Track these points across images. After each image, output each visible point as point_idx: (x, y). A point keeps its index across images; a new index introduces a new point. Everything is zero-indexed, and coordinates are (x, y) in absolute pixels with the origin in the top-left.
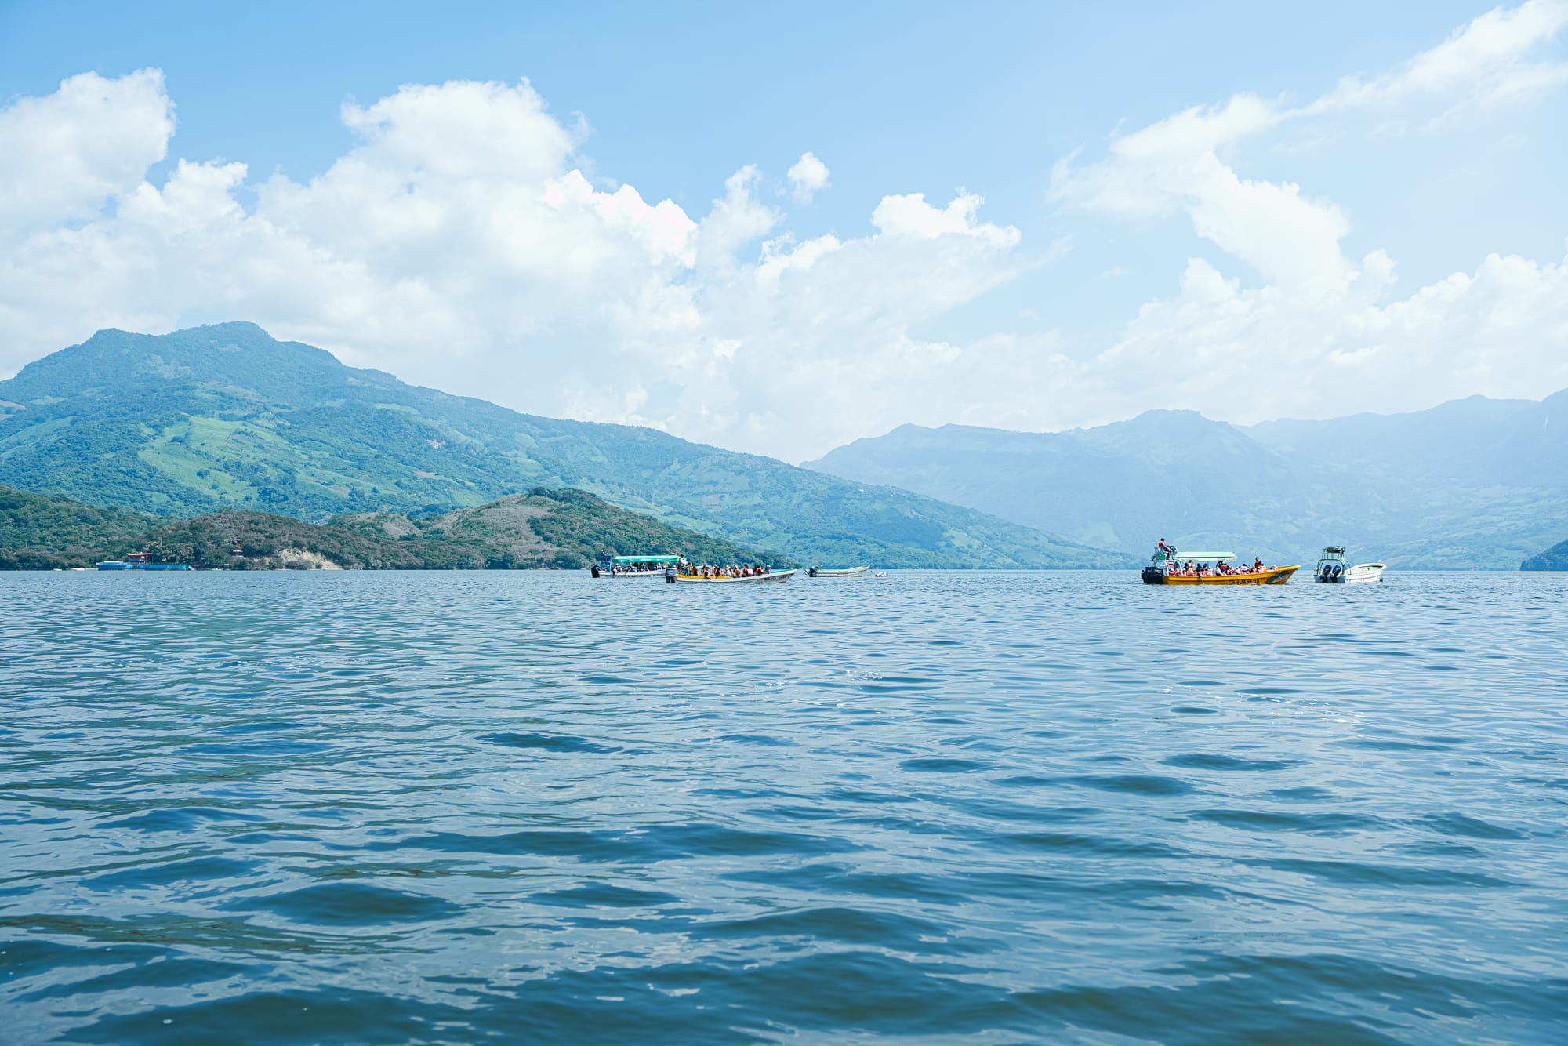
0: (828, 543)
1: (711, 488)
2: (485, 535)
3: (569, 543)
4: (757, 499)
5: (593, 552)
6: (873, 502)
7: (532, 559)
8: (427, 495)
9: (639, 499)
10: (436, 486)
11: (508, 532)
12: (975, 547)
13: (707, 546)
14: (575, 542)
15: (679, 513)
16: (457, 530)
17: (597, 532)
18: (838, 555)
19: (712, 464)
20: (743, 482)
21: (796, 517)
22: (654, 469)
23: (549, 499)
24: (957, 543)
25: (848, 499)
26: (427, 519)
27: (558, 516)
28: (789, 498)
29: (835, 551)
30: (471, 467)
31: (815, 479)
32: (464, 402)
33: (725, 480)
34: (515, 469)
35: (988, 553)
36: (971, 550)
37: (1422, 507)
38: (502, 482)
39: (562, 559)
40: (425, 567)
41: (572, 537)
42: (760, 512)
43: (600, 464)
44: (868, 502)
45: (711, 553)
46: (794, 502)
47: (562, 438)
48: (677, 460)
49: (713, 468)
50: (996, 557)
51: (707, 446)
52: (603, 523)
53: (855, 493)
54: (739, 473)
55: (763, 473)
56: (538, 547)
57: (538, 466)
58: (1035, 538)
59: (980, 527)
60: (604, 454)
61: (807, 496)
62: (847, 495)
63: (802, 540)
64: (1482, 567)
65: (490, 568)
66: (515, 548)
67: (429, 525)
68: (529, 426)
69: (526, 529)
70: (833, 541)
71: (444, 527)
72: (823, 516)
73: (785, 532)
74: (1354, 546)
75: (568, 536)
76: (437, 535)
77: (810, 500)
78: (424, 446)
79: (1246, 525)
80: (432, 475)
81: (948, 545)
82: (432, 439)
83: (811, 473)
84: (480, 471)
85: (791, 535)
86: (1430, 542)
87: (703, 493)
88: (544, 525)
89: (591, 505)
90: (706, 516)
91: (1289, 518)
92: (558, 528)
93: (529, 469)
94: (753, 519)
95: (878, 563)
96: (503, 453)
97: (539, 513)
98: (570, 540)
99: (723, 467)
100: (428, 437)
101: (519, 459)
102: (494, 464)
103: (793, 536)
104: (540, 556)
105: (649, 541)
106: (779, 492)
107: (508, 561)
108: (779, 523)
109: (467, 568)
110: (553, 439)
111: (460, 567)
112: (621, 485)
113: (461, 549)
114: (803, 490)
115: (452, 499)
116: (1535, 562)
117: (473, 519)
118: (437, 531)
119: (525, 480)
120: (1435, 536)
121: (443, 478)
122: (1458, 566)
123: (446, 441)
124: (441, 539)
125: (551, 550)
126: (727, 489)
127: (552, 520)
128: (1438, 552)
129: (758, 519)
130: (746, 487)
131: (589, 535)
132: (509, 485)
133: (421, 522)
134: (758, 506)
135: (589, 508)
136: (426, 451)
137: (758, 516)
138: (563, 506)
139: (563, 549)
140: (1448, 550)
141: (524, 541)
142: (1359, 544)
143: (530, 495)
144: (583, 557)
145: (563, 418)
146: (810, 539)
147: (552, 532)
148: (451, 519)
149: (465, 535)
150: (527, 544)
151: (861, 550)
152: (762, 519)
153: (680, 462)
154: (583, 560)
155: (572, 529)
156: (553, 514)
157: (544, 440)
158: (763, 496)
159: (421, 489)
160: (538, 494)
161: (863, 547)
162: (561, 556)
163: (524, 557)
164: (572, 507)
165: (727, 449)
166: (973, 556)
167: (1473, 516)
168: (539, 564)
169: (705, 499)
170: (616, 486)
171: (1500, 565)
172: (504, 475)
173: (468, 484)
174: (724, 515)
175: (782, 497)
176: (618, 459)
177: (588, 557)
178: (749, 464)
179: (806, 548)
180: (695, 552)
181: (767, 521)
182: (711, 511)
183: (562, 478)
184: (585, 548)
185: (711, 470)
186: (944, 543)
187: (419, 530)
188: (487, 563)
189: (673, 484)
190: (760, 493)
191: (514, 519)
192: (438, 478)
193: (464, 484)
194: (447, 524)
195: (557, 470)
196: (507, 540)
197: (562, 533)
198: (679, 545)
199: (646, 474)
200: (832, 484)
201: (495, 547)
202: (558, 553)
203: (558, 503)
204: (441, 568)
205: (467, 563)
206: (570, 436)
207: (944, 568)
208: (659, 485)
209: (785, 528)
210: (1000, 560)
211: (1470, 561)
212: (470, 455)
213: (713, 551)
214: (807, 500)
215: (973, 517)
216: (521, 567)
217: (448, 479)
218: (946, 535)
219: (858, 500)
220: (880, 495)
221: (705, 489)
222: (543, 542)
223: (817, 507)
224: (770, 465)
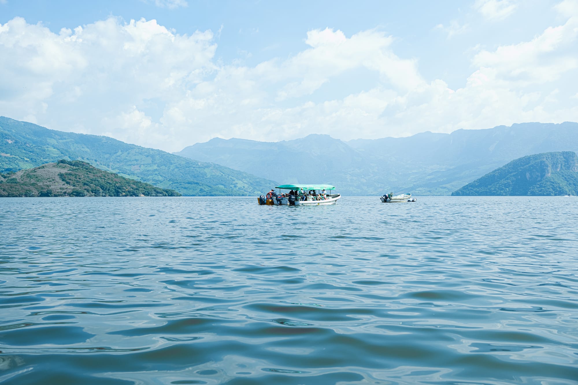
0: (187, 185)
1: (135, 162)
2: (37, 181)
3: (79, 185)
4: (155, 167)
5: (90, 189)
6: (204, 169)
7: (61, 192)
8: (6, 164)
9: (104, 166)
10: (11, 160)
11: (48, 180)
12: (246, 187)
13: (142, 186)
14: (81, 184)
15: (122, 173)
16: (24, 178)
17: (91, 180)
18: (191, 190)
19: (136, 152)
20: (149, 160)
21: (172, 175)
22: (110, 155)
23: (68, 165)
24: (239, 186)
25: (194, 168)
26: (8, 174)
27: (73, 173)
28: (169, 167)
29: (190, 189)
30: (27, 152)
31: (180, 159)
32: (23, 124)
33: (142, 159)
34: (48, 153)
35: (251, 190)
36: (244, 189)
37: (410, 172)
38: (42, 159)
39: (75, 192)
40: (8, 196)
41: (80, 182)
42: (157, 172)
43: (86, 152)
44: (202, 169)
45: (144, 189)
46: (171, 168)
47: (68, 140)
48: (120, 150)
49: (136, 154)
50: (254, 191)
51: (133, 145)
52: (94, 176)
53: (197, 165)
54: (148, 156)
55: (158, 156)
56: (64, 186)
57: (58, 152)
58: (269, 184)
59: (248, 179)
60: (88, 148)
61: (177, 166)
62: (194, 166)
63: (176, 184)
64: (433, 195)
65: (40, 196)
66: (52, 187)
67: (9, 177)
68: (54, 135)
69: (58, 179)
70: (189, 185)
71: (17, 177)
72: (183, 174)
73: (168, 181)
74: (386, 187)
75: (77, 182)
76: (14, 181)
77: (178, 168)
78: (4, 142)
79: (347, 179)
80: (8, 155)
81: (235, 187)
82: (8, 139)
83: (178, 157)
84: (31, 153)
85: (171, 182)
86: (414, 185)
87: (132, 165)
88: (66, 177)
89: (88, 169)
90: (134, 174)
91: (363, 176)
92: (73, 178)
93: (55, 154)
94: (154, 175)
95: (208, 194)
96: (42, 146)
97: (64, 171)
98: (79, 184)
99: (140, 154)
100: (6, 138)
101: (49, 149)
102: (38, 151)
103: (172, 182)
104: (65, 190)
105: (115, 184)
106: (164, 164)
107: (49, 193)
108: (165, 177)
109: (30, 196)
110: (65, 141)
111: (26, 196)
112: (96, 161)
113: (26, 187)
114: (175, 163)
115: (18, 166)
116: (456, 193)
117: (31, 174)
118: (13, 179)
119: (52, 158)
120: (415, 183)
121: (14, 156)
122: (425, 194)
123: (15, 140)
124: (16, 183)
125: (70, 188)
126: (142, 163)
127: (70, 174)
128: (417, 189)
129: (156, 176)
130: (151, 162)
131: (88, 181)
132: (45, 160)
133: (5, 175)
134: (156, 170)
135: (87, 169)
136: (5, 144)
137: (156, 174)
138: (75, 168)
139: (76, 188)
140: (421, 189)
141: (57, 184)
142: (388, 186)
143: (59, 163)
144: (86, 191)
145: (69, 132)
146: (179, 184)
147: (70, 180)
148: (19, 174)
149: (28, 181)
150: (58, 185)
151: (201, 188)
152: (158, 176)
153: (121, 151)
154: (86, 192)
155: (79, 179)
156: (70, 172)
157: (61, 141)
158: (158, 166)
159: (3, 161)
160: (63, 163)
161: (202, 187)
162: (75, 190)
163: (57, 191)
164: (79, 169)
165: (142, 146)
166: (245, 191)
167: (428, 176)
168: (64, 194)
169: (133, 167)
170: (94, 161)
171: (439, 194)
172: (43, 156)
173: (26, 159)
174: (141, 173)
175: (166, 166)
176: (94, 149)
177: (88, 191)
178: (151, 152)
179: (178, 188)
180: (137, 189)
181: (160, 176)
182: (135, 172)
183: (69, 157)
184: (86, 187)
185: (135, 155)
186: (233, 186)
187: (4, 179)
188: (39, 194)
189: (118, 160)
190: (157, 165)
191: (52, 174)
192: (11, 156)
193: (24, 159)
194: (18, 176)
195: (67, 154)
196: (48, 183)
197: (75, 180)
198: (129, 186)
199: (107, 156)
200: (187, 161)
201: (43, 186)
202: (74, 189)
203: (72, 167)
204: (17, 196)
205: (29, 194)
206: (72, 140)
207: (235, 196)
208: (112, 161)
209: (168, 179)
210: (256, 192)
211: (429, 193)
212: (27, 146)
213: (144, 188)
214: (177, 168)
215: (245, 175)
216: (55, 196)
217: (16, 157)
218: (234, 182)
219: (198, 168)
220: (207, 166)
221: (133, 163)
222: (66, 184)
223: (181, 171)
224: (160, 153)
